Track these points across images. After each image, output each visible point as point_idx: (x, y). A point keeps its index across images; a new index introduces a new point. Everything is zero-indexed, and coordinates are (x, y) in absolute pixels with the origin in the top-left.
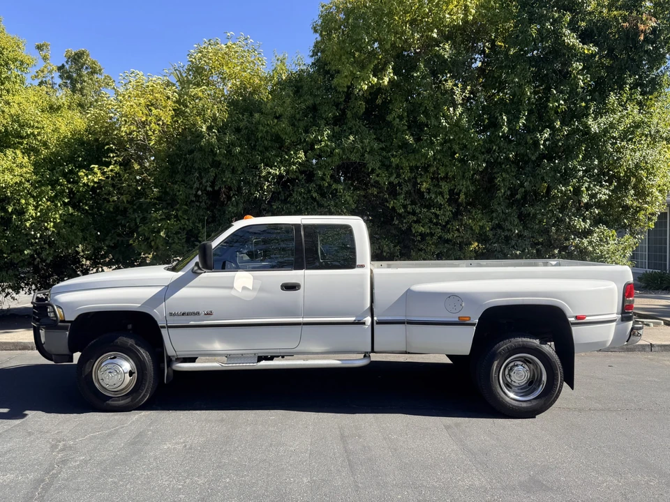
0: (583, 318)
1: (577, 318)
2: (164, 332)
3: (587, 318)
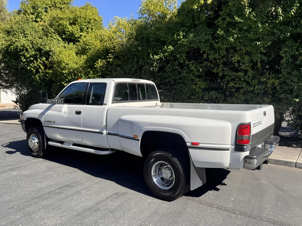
0: (197, 144)
1: (193, 144)
2: (44, 128)
3: (200, 145)
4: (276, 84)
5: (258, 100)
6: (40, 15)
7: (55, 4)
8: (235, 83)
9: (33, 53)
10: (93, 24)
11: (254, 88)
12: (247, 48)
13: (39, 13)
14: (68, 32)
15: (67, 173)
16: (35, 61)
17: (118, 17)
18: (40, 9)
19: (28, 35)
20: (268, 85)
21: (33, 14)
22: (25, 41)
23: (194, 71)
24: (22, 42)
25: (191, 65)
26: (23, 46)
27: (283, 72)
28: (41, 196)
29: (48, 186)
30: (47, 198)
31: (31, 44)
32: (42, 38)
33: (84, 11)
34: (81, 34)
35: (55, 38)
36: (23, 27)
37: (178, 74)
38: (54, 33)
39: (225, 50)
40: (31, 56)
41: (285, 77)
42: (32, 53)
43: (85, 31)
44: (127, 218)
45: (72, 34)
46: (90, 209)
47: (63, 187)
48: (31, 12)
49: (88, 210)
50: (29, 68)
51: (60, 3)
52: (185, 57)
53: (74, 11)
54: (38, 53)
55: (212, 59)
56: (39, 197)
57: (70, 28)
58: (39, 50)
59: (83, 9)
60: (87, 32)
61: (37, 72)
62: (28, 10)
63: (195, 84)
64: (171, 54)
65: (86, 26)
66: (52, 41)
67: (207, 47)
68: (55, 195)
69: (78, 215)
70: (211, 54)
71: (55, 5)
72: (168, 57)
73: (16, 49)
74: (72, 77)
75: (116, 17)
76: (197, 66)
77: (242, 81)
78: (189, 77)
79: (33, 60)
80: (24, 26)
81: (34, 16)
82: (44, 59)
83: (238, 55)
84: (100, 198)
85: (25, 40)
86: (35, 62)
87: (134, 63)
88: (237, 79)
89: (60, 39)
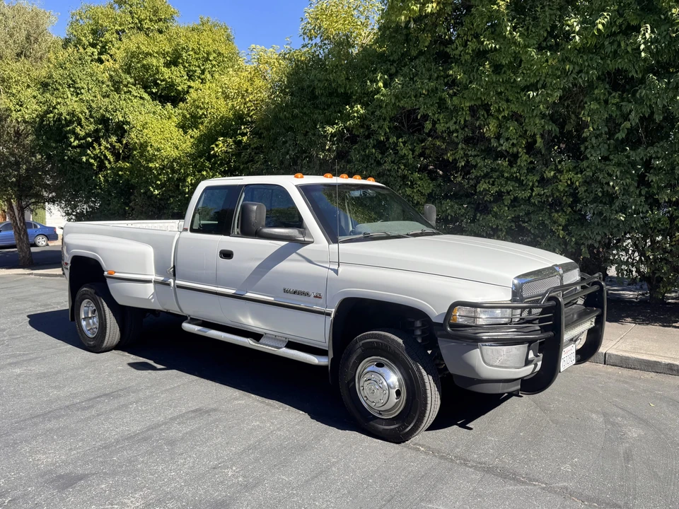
4: (577, 184)
5: (541, 218)
6: (107, 47)
7: (140, 22)
8: (491, 182)
9: (92, 127)
10: (214, 63)
11: (532, 194)
12: (512, 106)
13: (106, 43)
14: (162, 81)
15: (119, 371)
16: (95, 145)
17: (258, 46)
18: (107, 35)
19: (82, 91)
20: (560, 187)
21: (93, 45)
22: (76, 103)
23: (409, 157)
24: (69, 104)
25: (401, 144)
26: (72, 114)
27: (589, 156)
28: (50, 412)
29: (71, 394)
30: (57, 418)
31: (88, 109)
32: (108, 96)
33: (196, 36)
34: (189, 84)
35: (135, 94)
36: (73, 74)
37: (375, 164)
38: (132, 84)
39: (468, 112)
40: (88, 135)
41: (596, 166)
42: (89, 128)
43: (199, 77)
44: (196, 454)
45: (171, 86)
46: (131, 437)
47: (99, 397)
48: (89, 43)
49: (127, 439)
50: (84, 159)
51: (151, 20)
52: (389, 128)
53: (175, 36)
54: (100, 126)
55: (442, 132)
56: (44, 415)
57: (167, 73)
58: (104, 121)
59: (193, 30)
60: (202, 79)
61: (102, 167)
62: (84, 39)
63: (412, 187)
64: (360, 122)
65: (199, 67)
66: (129, 101)
67: (431, 105)
68: (78, 410)
69: (105, 447)
70: (442, 121)
71: (141, 24)
72: (354, 130)
73: (59, 120)
74: (168, 176)
75: (253, 46)
76: (415, 147)
77: (507, 178)
78: (398, 171)
79: (92, 143)
80: (74, 72)
81: (95, 50)
82: (114, 139)
83: (494, 121)
84: (161, 419)
85: (75, 101)
86: (97, 148)
87: (288, 145)
88: (495, 175)
89: (146, 96)
